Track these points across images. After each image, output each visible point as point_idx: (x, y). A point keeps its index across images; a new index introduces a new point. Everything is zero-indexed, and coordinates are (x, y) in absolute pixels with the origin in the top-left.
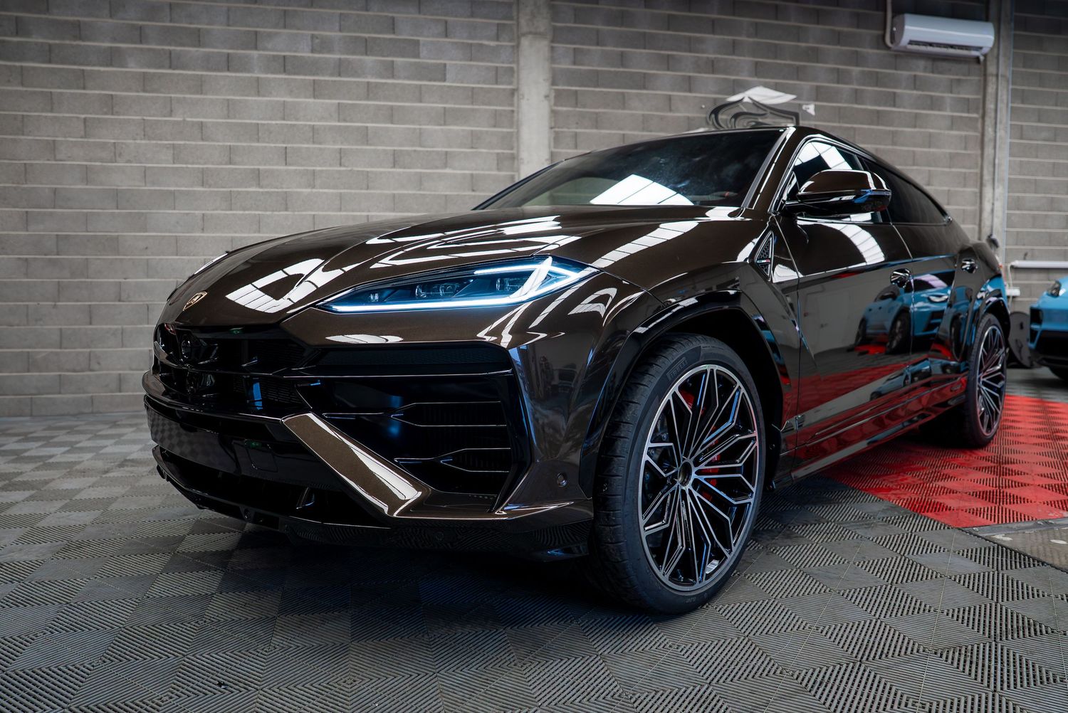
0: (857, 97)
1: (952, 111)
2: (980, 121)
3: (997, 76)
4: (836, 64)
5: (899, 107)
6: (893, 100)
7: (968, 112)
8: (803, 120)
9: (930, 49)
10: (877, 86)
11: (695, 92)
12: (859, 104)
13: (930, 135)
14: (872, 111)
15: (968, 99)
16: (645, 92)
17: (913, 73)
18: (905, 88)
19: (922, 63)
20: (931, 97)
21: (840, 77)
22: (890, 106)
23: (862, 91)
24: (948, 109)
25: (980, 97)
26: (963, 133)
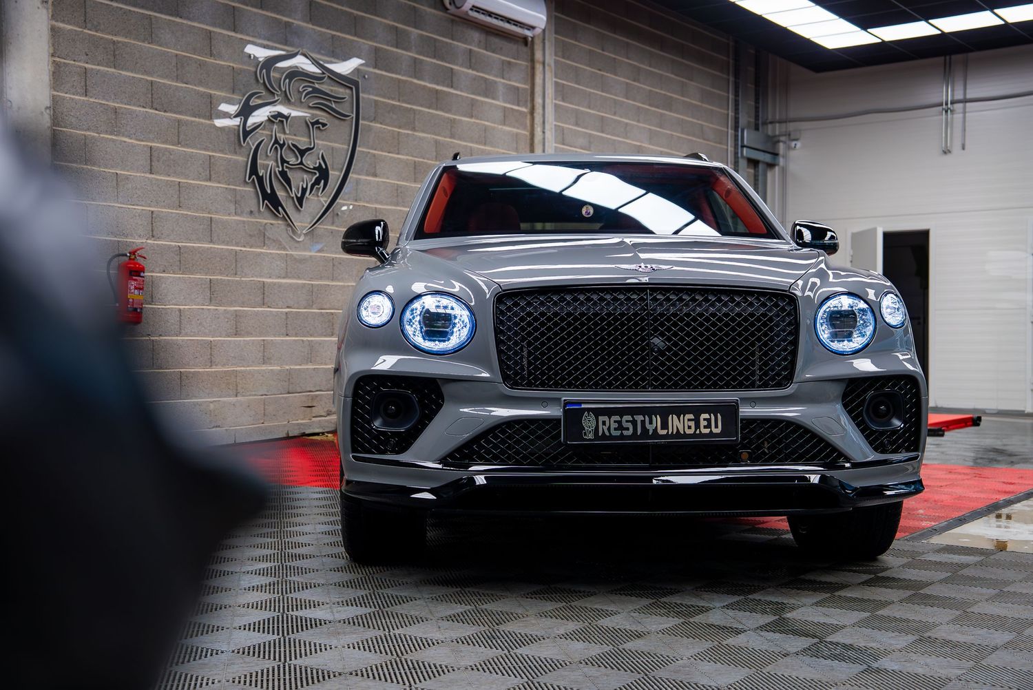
0: (416, 69)
1: (505, 101)
2: (529, 117)
3: (544, 64)
4: (394, 21)
5: (455, 89)
6: (450, 78)
7: (518, 105)
8: (363, 92)
9: (488, 19)
10: (434, 57)
11: (241, 33)
12: (418, 79)
13: (486, 129)
14: (431, 90)
15: (518, 88)
16: (178, 20)
17: (469, 47)
18: (461, 65)
19: (476, 35)
20: (486, 80)
21: (400, 39)
22: (447, 86)
23: (422, 61)
24: (501, 100)
25: (527, 87)
26: (515, 130)
